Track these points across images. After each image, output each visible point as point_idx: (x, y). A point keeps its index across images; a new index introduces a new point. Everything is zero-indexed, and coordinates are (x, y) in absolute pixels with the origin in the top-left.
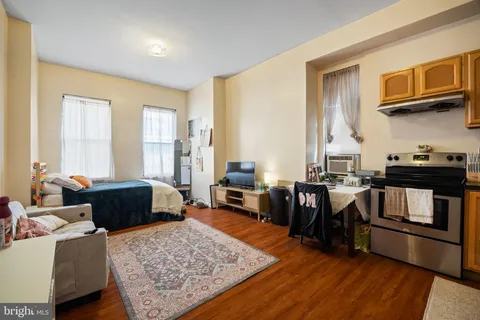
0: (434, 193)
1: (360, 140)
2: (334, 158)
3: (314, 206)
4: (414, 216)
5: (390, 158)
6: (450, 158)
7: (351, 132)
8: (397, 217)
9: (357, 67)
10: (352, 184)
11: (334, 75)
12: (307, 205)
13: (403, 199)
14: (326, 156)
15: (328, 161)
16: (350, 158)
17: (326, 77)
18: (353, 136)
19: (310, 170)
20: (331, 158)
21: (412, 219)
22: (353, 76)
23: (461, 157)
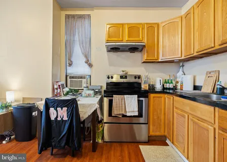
0: (138, 97)
1: (90, 65)
2: (73, 77)
3: (65, 118)
4: (129, 112)
5: (108, 78)
6: (135, 78)
7: (85, 60)
8: (120, 114)
9: (89, 16)
10: (89, 96)
11: (73, 16)
12: (59, 119)
13: (123, 103)
14: (66, 76)
15: (69, 80)
16: (84, 78)
17: (68, 17)
18: (86, 62)
19: (55, 87)
20: (70, 78)
21: (128, 114)
22: (87, 21)
23: (139, 77)
